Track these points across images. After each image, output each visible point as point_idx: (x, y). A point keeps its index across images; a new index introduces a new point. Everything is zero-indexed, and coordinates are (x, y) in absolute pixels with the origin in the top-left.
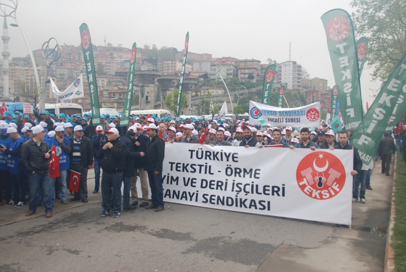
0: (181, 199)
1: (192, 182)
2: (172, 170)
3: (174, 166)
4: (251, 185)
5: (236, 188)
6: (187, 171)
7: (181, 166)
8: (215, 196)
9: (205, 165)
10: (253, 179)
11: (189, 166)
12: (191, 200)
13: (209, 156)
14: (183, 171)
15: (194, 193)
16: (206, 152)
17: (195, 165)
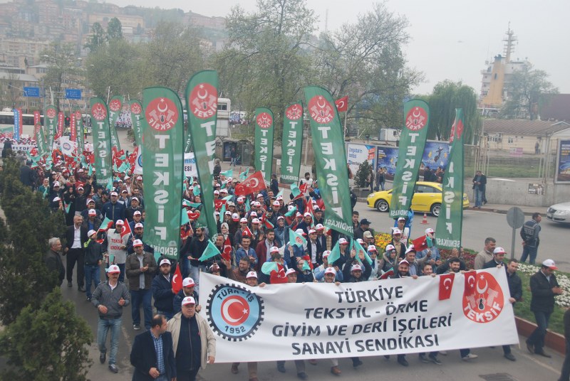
0: (328, 352)
1: (341, 331)
2: (308, 317)
3: (312, 312)
4: (417, 320)
6: (331, 317)
7: (323, 311)
8: (372, 341)
9: (357, 308)
10: (419, 312)
11: (336, 310)
12: (341, 351)
13: (363, 297)
14: (325, 317)
15: (342, 343)
16: (358, 293)
17: (344, 309)
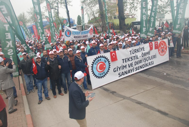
2: (123, 63)
3: (124, 60)
5: (145, 60)
6: (129, 61)
7: (127, 59)
9: (135, 56)
11: (130, 58)
13: (136, 51)
14: (128, 61)
15: (132, 69)
17: (132, 57)
